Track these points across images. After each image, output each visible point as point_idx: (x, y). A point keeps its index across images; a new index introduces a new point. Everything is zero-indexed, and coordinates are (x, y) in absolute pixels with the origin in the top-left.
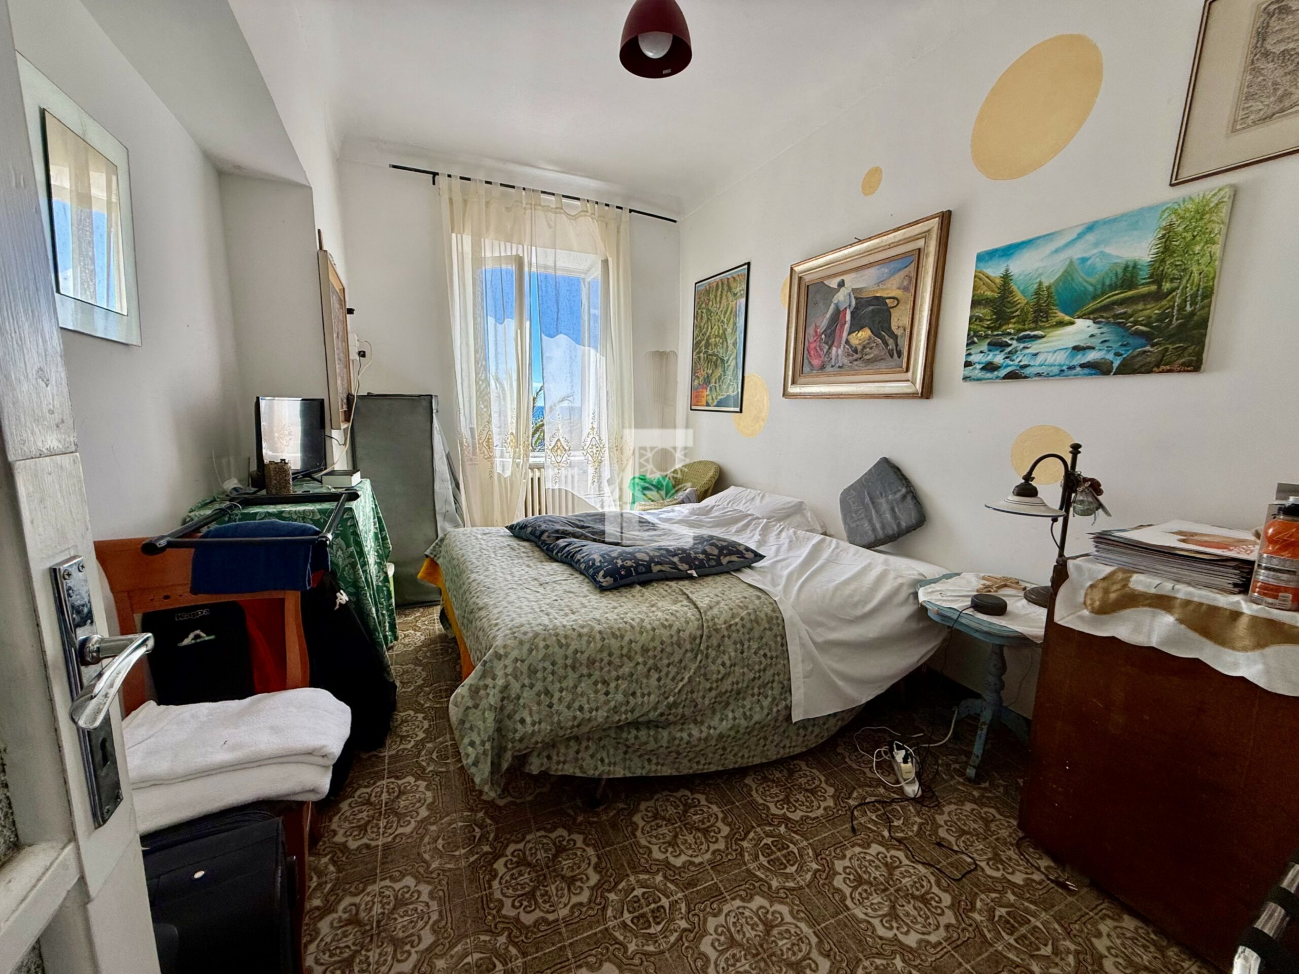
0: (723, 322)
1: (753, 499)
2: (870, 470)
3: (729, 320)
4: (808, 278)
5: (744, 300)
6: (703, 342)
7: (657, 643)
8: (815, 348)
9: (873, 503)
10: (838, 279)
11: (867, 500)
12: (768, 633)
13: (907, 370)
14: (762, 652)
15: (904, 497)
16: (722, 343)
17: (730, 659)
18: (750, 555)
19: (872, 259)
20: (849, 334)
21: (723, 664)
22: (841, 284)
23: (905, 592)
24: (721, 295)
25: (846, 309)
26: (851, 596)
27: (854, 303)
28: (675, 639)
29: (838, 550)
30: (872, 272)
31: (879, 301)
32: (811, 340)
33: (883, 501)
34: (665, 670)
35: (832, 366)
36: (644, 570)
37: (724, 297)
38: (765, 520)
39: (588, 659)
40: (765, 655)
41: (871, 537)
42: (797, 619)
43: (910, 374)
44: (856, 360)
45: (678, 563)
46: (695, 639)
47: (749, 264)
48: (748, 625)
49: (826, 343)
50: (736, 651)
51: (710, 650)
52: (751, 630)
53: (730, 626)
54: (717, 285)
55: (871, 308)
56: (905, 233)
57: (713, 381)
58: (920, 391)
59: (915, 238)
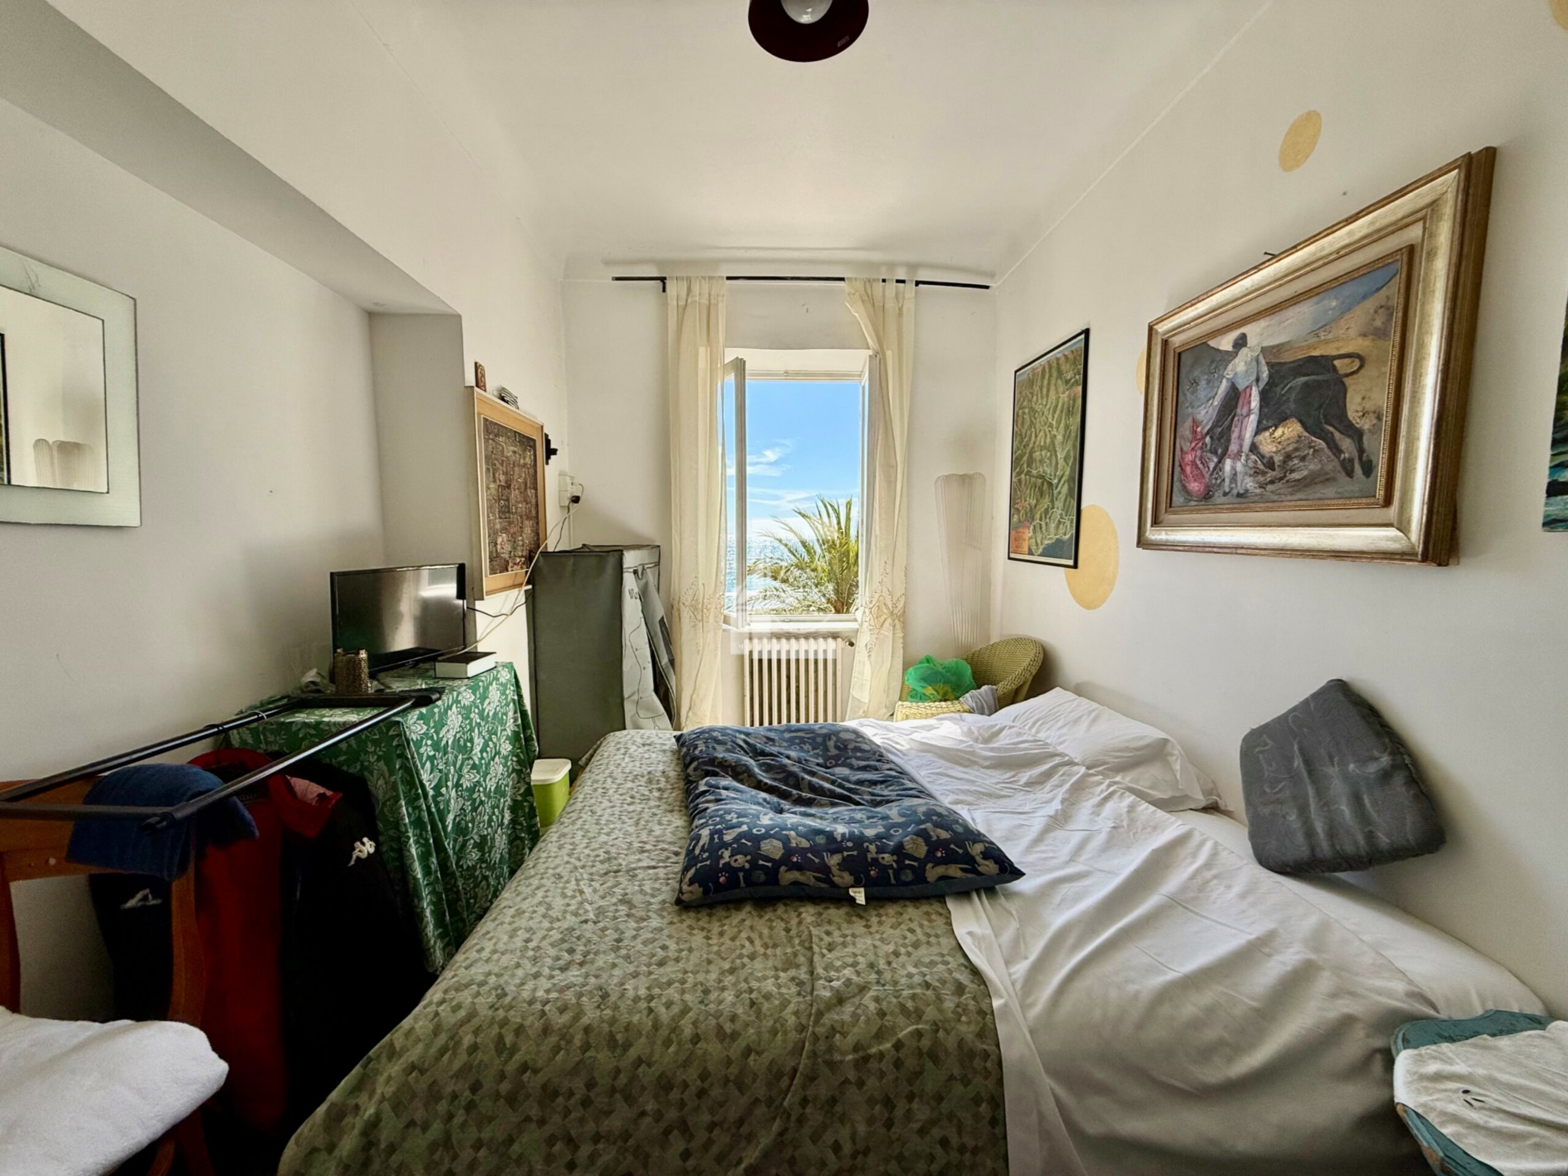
0: (1051, 426)
1: (1076, 721)
2: (1306, 702)
3: (1059, 423)
4: (1177, 341)
5: (1080, 388)
6: (1025, 458)
7: (691, 1074)
8: (1194, 463)
9: (1310, 773)
10: (1234, 335)
11: (1298, 762)
12: (958, 1089)
13: (1388, 501)
14: (936, 1133)
15: (1385, 776)
16: (1050, 459)
17: (853, 1140)
18: (989, 867)
19: (1300, 286)
20: (1258, 432)
21: (837, 1147)
22: (1241, 343)
23: (1356, 1045)
24: (1049, 384)
25: (1250, 387)
26: (1196, 1024)
27: (1265, 375)
28: (734, 1070)
29: (1208, 874)
30: (1305, 311)
31: (1323, 364)
32: (1187, 447)
33: (1333, 771)
34: (702, 1136)
35: (1225, 494)
36: (763, 878)
37: (1052, 388)
38: (1083, 770)
39: (544, 1087)
40: (944, 1143)
41: (1299, 849)
42: (1037, 1067)
43: (1393, 511)
44: (1272, 482)
45: (835, 870)
46: (779, 1075)
47: (1087, 332)
48: (911, 1063)
49: (1214, 452)
50: (870, 1121)
51: (808, 1110)
52: (918, 1074)
53: (866, 1059)
54: (1044, 370)
55: (1303, 379)
56: (1372, 223)
57: (1038, 516)
58: (1420, 550)
59: (1400, 225)
